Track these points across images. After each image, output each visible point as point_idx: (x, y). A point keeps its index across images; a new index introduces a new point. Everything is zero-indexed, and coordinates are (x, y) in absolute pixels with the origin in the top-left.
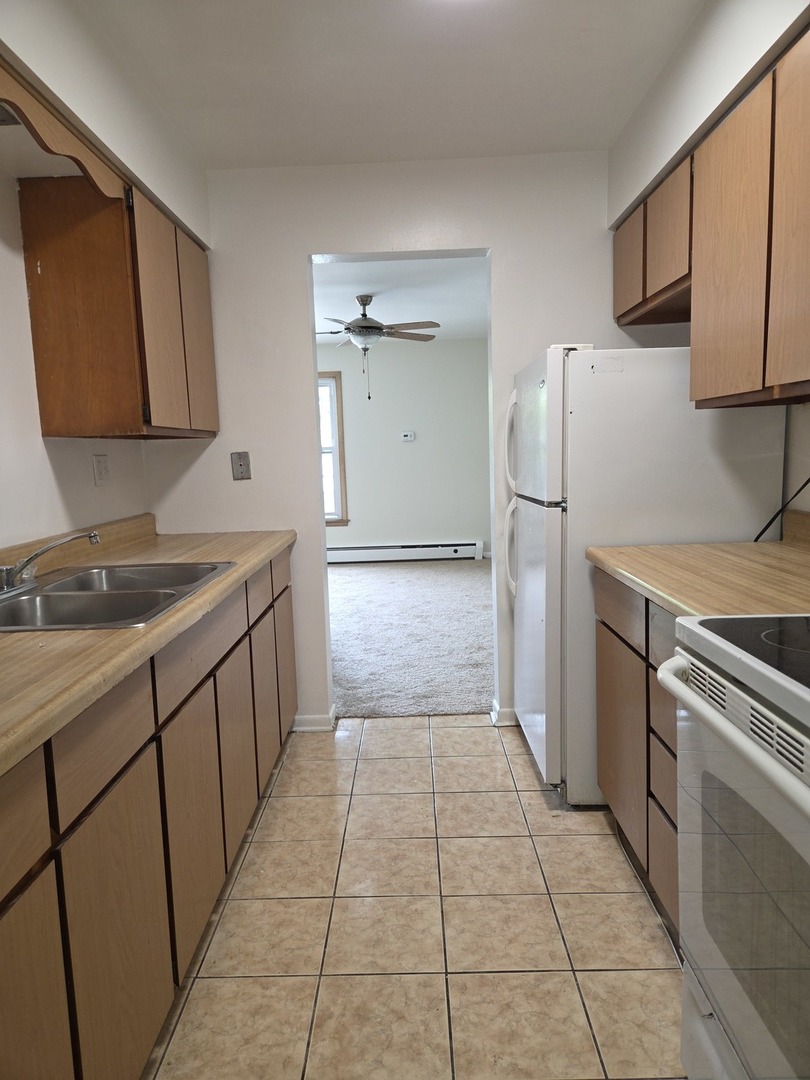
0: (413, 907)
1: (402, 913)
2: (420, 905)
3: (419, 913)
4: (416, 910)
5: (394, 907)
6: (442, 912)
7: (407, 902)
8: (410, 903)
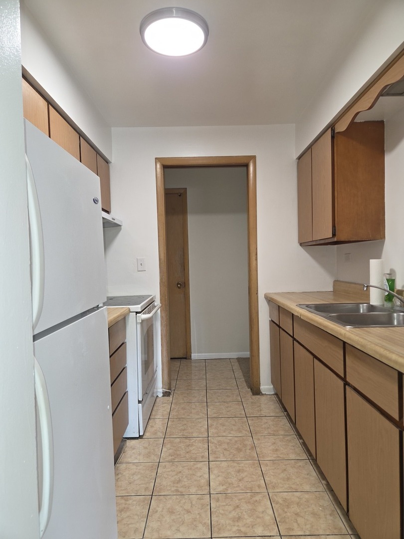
0: (224, 487)
1: (230, 484)
2: (221, 488)
3: (221, 484)
4: (223, 485)
5: (234, 487)
6: (210, 486)
7: (228, 490)
8: (227, 489)
